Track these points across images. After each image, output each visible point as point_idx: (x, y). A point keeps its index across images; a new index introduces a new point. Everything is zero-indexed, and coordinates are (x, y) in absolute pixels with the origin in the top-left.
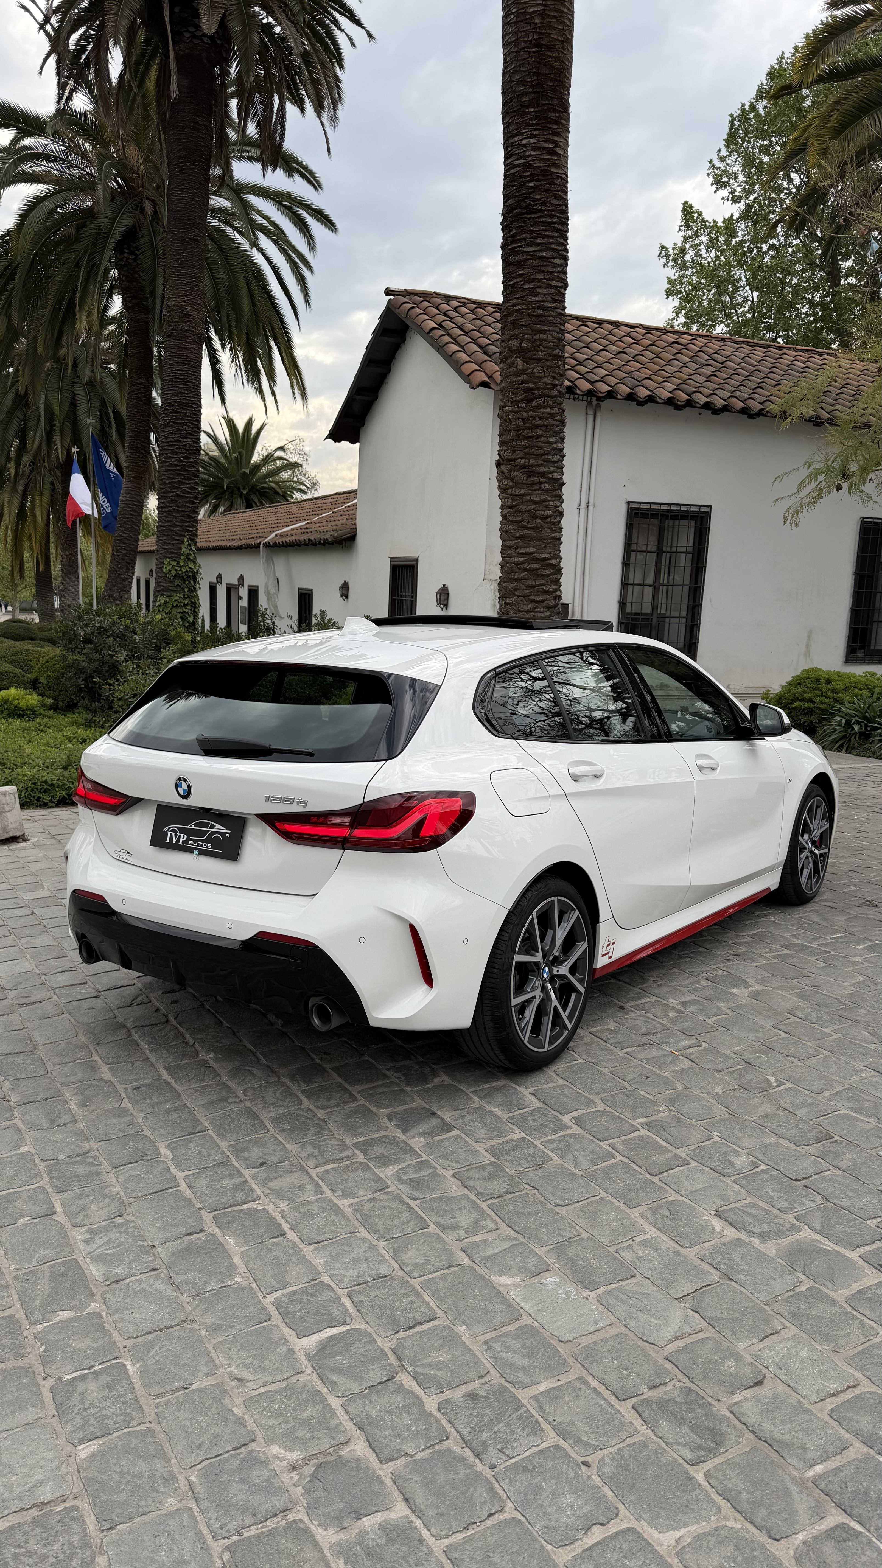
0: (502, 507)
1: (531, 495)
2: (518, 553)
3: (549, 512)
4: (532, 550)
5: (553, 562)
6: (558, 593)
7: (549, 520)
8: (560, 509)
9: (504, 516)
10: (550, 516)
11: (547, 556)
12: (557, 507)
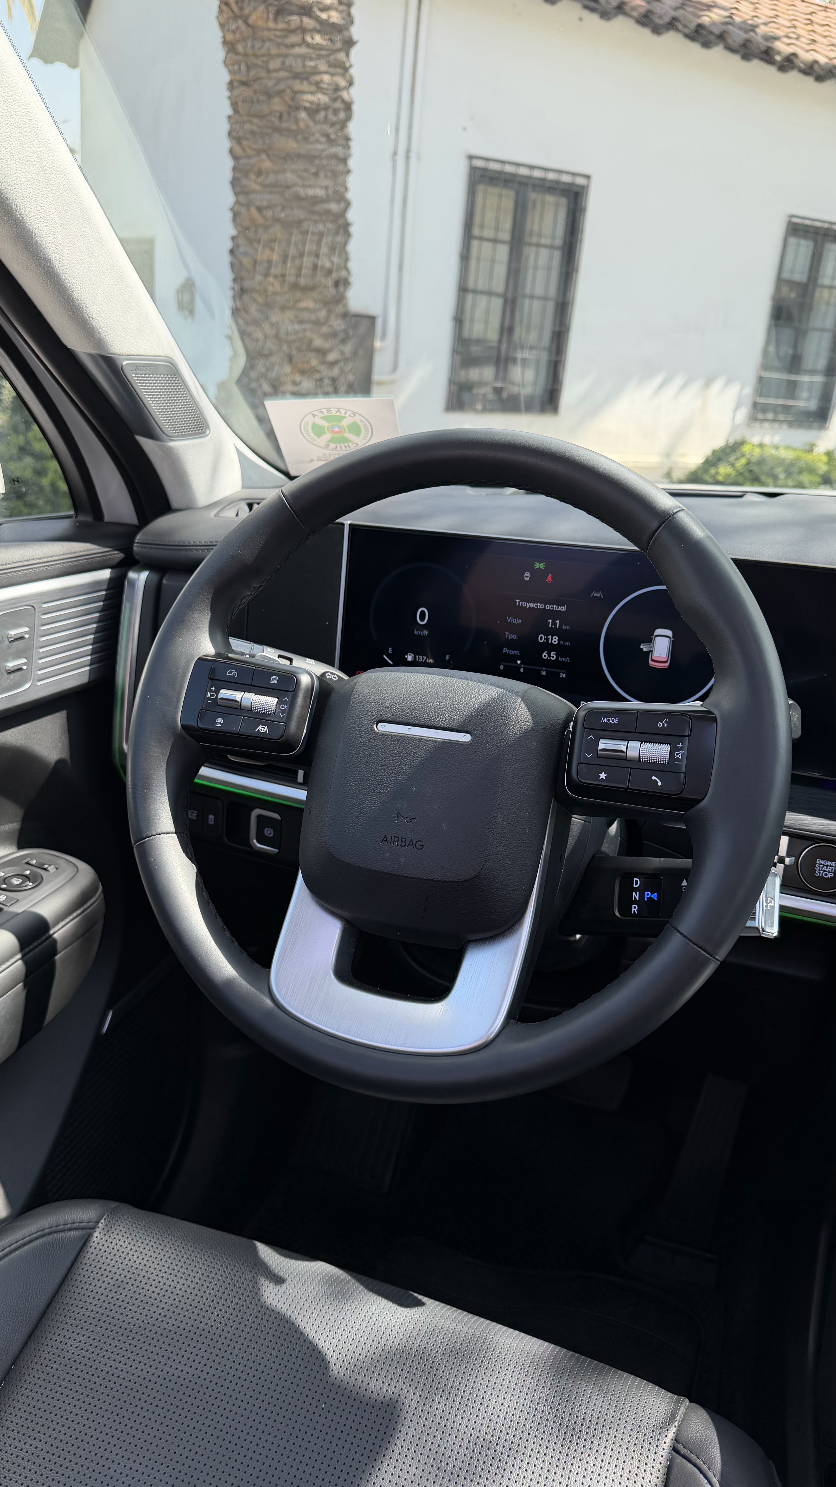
0: (231, 85)
1: (286, 56)
2: (263, 185)
3: (322, 98)
4: (290, 177)
5: (334, 207)
6: (343, 273)
7: (322, 114)
8: (344, 94)
9: (234, 105)
10: (326, 108)
11: (320, 193)
12: (337, 89)
